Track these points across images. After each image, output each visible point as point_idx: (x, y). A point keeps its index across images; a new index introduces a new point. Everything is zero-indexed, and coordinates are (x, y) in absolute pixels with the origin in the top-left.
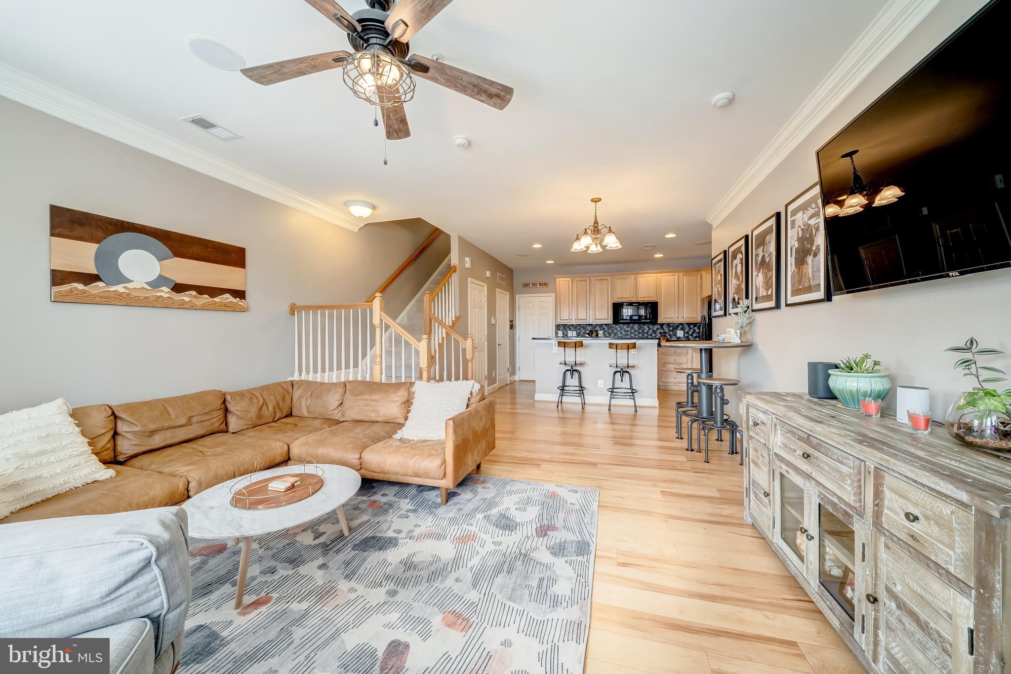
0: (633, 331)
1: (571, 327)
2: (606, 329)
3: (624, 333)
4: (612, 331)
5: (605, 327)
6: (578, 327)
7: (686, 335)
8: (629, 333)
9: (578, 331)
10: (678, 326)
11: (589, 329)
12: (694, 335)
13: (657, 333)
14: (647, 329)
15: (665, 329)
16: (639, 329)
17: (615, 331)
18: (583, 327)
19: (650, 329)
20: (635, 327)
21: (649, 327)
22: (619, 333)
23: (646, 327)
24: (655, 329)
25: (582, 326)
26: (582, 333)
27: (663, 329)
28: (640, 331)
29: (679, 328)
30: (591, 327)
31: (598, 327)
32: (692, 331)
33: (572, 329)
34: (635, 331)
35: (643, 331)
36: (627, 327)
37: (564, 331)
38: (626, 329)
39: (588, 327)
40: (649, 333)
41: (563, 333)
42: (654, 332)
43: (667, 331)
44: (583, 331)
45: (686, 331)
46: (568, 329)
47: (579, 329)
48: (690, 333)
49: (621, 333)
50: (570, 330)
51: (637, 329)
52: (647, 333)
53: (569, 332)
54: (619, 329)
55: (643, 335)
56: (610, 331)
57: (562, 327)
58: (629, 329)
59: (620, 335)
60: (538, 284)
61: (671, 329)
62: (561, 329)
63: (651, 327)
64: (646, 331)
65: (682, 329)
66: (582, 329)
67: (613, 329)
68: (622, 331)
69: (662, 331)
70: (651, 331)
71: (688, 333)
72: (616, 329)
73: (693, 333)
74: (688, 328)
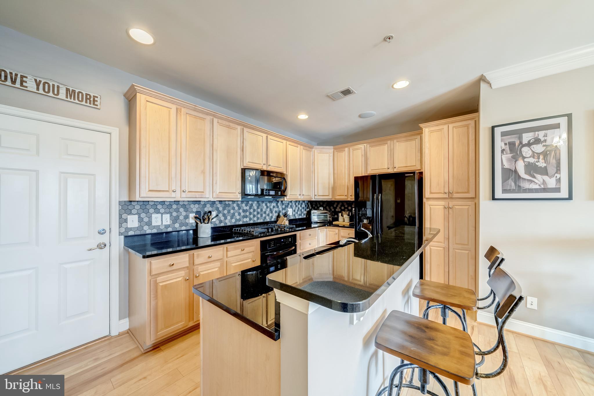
0: (252, 210)
1: (159, 207)
2: (221, 209)
3: (242, 214)
4: (229, 212)
5: (219, 205)
6: (174, 206)
7: (294, 213)
8: (248, 214)
9: (175, 214)
10: (288, 204)
11: (195, 210)
12: (299, 213)
13: (274, 212)
14: (265, 207)
15: (280, 207)
16: (258, 208)
17: (232, 211)
18: (184, 206)
19: (267, 207)
20: (254, 205)
21: (266, 205)
22: (236, 214)
23: (264, 204)
24: (272, 207)
25: (181, 203)
26: (181, 218)
27: (278, 207)
28: (259, 210)
29: (289, 206)
30: (197, 206)
31: (208, 206)
32: (297, 208)
33: (162, 211)
34: (254, 210)
35: (262, 210)
36: (246, 205)
37: (143, 215)
38: (245, 208)
39: (192, 206)
40: (267, 213)
41: (140, 220)
42: (271, 211)
43: (281, 209)
44: (184, 213)
45: (294, 209)
46: (152, 210)
47: (177, 211)
48: (296, 211)
49: (239, 214)
50: (157, 211)
51: (256, 208)
52: (265, 213)
53: (154, 216)
54: (237, 208)
55: (262, 215)
56: (226, 212)
57: (138, 207)
58: (248, 208)
59: (238, 217)
60: (63, 91)
61: (284, 207)
62: (134, 211)
63: (268, 205)
64: (264, 210)
65: (291, 207)
66: (181, 210)
67: (230, 208)
68: (241, 211)
69: (277, 209)
70: (268, 209)
71: (295, 211)
72: (234, 208)
73: (298, 211)
74: (295, 206)
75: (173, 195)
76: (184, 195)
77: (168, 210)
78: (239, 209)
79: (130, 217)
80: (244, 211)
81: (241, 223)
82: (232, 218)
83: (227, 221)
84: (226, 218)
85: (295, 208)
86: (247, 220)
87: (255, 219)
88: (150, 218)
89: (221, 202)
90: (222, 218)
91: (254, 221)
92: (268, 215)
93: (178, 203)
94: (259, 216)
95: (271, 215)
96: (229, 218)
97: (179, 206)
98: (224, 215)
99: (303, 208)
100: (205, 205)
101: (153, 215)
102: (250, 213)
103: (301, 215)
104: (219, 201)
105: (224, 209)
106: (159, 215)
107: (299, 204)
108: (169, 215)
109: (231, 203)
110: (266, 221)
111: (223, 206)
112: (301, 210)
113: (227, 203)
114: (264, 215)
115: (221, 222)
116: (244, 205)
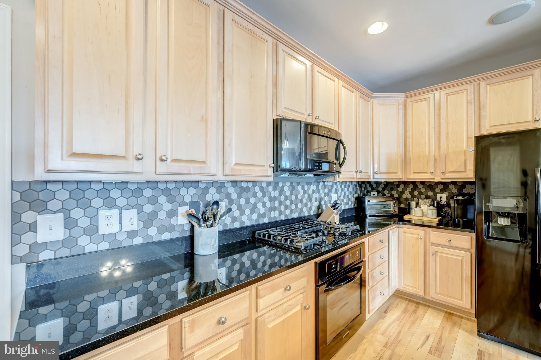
0: (282, 198)
1: (115, 193)
2: (234, 196)
3: (269, 205)
4: (247, 201)
5: (231, 190)
6: (148, 193)
8: (277, 203)
9: (148, 208)
11: (188, 199)
12: (345, 200)
13: (313, 200)
14: (302, 192)
15: (321, 191)
16: (291, 194)
17: (252, 200)
18: (167, 192)
19: (305, 192)
20: (286, 188)
21: (303, 188)
22: (260, 205)
23: (300, 187)
24: (310, 192)
25: (161, 186)
26: (162, 215)
27: (319, 192)
28: (293, 197)
29: (333, 190)
30: (192, 191)
31: (212, 190)
33: (121, 202)
35: (297, 197)
36: (274, 190)
37: (76, 213)
38: (273, 194)
39: (183, 191)
40: (305, 201)
41: (70, 224)
42: (310, 199)
43: (323, 195)
44: (167, 207)
45: (339, 194)
46: (97, 202)
47: (153, 201)
48: (342, 197)
49: (264, 205)
50: (110, 204)
51: (288, 193)
52: (301, 201)
53: (104, 213)
54: (260, 194)
55: (297, 206)
56: (242, 201)
57: (64, 195)
58: (276, 194)
61: (326, 191)
63: (306, 188)
64: (300, 197)
66: (162, 199)
67: (249, 194)
68: (266, 199)
69: (317, 196)
70: (306, 196)
72: (255, 195)
73: (344, 197)
74: (340, 190)
75: (137, 166)
76: (162, 167)
77: (133, 201)
78: (264, 195)
79: (42, 220)
80: (272, 199)
81: (266, 220)
82: (252, 212)
83: (245, 218)
84: (242, 213)
85: (341, 194)
86: (275, 215)
87: (288, 212)
88: (94, 218)
89: (234, 184)
90: (237, 213)
91: (286, 216)
92: (306, 205)
93: (155, 185)
94: (293, 207)
95: (309, 204)
96: (247, 212)
97: (157, 193)
98: (240, 207)
99: (351, 193)
100: (206, 190)
101: (100, 212)
102: (281, 203)
103: (348, 204)
104: (232, 182)
105: (239, 197)
106: (115, 212)
107: (345, 187)
108: (136, 211)
109: (250, 185)
110: (302, 215)
111: (239, 190)
112: (348, 196)
113: (244, 185)
114: (300, 206)
115: (234, 220)
116: (270, 188)
